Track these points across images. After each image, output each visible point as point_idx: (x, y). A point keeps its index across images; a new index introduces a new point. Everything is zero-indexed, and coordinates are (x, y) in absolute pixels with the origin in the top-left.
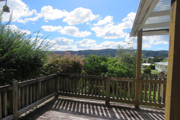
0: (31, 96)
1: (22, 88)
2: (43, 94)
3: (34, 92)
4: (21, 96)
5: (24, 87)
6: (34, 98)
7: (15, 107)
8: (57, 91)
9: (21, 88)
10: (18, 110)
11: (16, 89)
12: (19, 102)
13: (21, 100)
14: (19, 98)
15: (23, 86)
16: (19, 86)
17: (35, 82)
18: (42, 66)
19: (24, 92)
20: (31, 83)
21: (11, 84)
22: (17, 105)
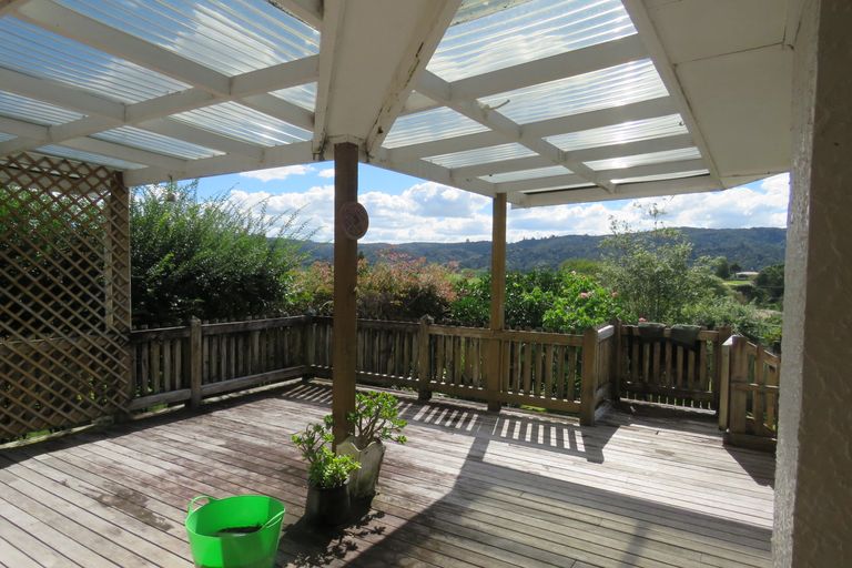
0: (233, 361)
1: (211, 337)
2: (264, 363)
3: (241, 352)
4: (210, 356)
5: (214, 335)
6: (241, 367)
7: (196, 375)
8: (307, 364)
9: (209, 337)
10: (203, 384)
11: (197, 337)
12: (205, 367)
13: (209, 363)
14: (206, 359)
15: (211, 333)
16: (203, 332)
17: (240, 329)
18: (281, 296)
19: (215, 347)
20: (230, 330)
21: (188, 324)
22: (199, 370)
